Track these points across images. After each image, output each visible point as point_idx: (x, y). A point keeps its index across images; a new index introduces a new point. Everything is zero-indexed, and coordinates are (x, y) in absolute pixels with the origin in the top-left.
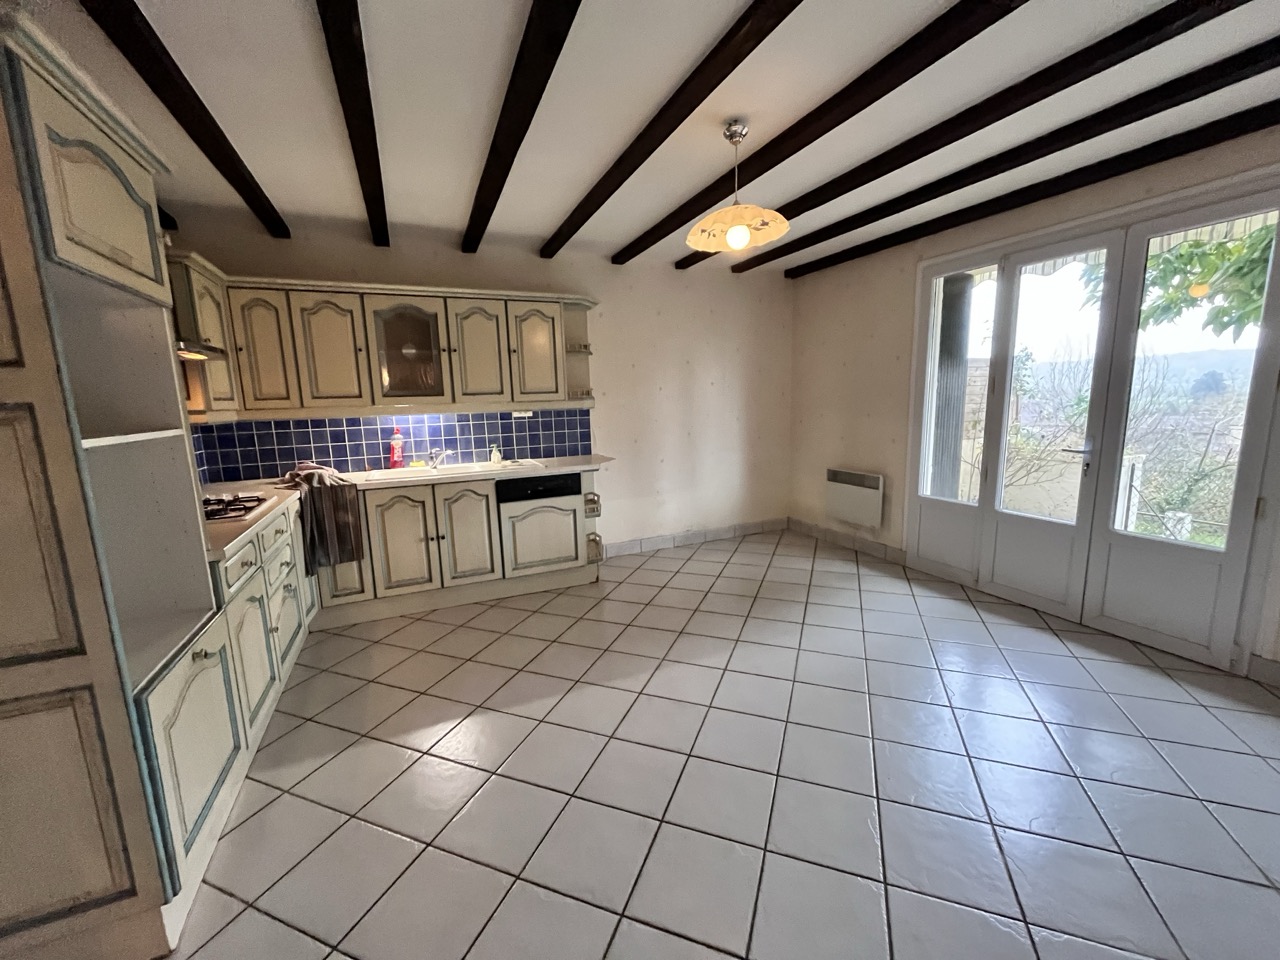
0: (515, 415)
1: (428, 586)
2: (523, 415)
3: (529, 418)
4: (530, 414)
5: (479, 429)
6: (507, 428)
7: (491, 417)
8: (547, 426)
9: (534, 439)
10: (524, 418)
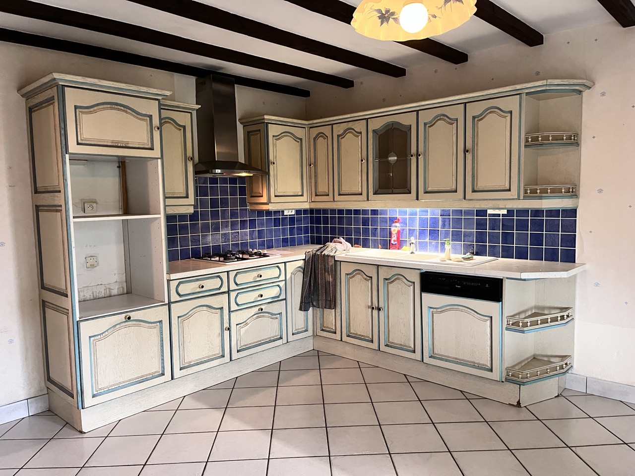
0: (489, 212)
1: (369, 345)
2: (497, 212)
3: (503, 215)
4: (505, 212)
5: (457, 222)
6: (481, 225)
7: (468, 213)
8: (522, 225)
9: (507, 238)
10: (499, 215)
